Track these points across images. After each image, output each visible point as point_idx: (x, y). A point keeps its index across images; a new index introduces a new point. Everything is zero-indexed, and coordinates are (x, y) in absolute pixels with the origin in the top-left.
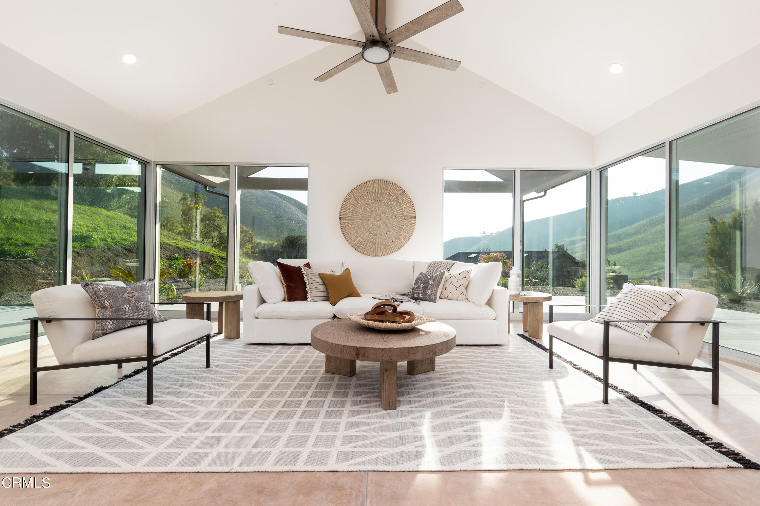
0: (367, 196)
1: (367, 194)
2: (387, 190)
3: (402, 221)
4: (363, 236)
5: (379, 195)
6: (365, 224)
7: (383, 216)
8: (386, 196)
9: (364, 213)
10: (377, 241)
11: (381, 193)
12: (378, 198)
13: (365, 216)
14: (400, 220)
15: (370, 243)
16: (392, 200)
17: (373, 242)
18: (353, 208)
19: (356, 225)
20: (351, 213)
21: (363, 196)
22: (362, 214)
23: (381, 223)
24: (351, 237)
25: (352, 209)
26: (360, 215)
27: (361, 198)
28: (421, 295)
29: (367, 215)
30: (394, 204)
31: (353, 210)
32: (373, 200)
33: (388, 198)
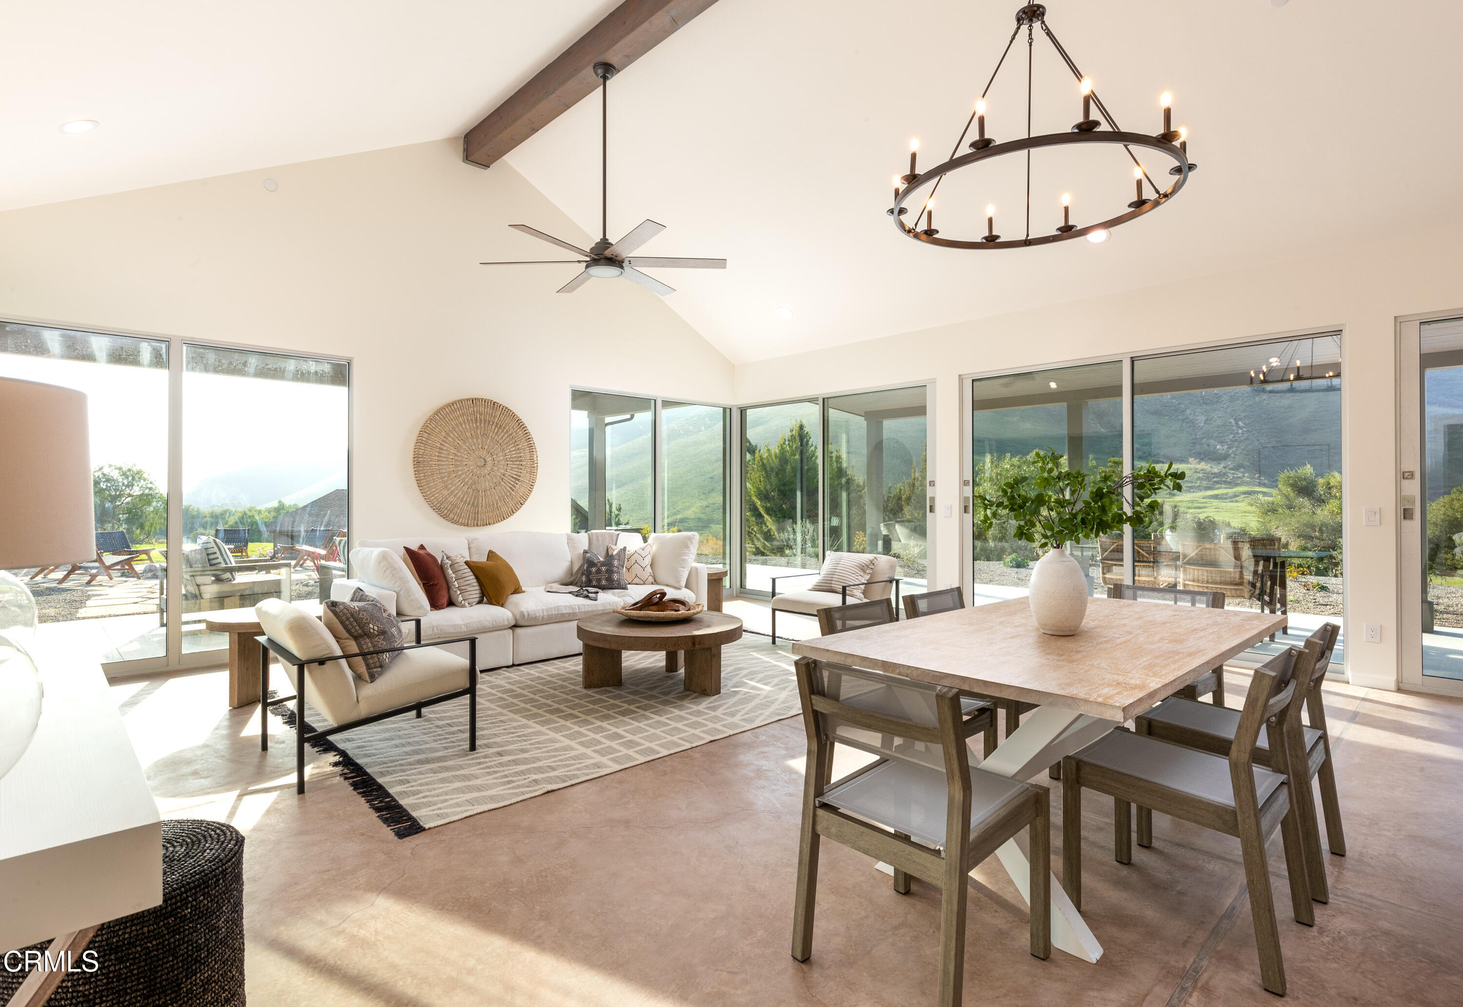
0: (464, 426)
1: (464, 421)
2: (495, 417)
3: (517, 468)
4: (458, 493)
5: (482, 425)
6: (460, 473)
7: (489, 459)
8: (493, 427)
9: (459, 454)
10: (480, 502)
11: (485, 421)
12: (481, 430)
13: (460, 459)
14: (515, 466)
15: (469, 504)
16: (502, 434)
17: (473, 503)
18: (441, 444)
19: (446, 474)
20: (437, 454)
21: (456, 425)
22: (456, 455)
23: (486, 472)
24: (437, 495)
25: (439, 445)
26: (452, 457)
27: (453, 428)
28: (604, 582)
29: (463, 457)
30: (506, 441)
31: (440, 448)
32: (473, 432)
33: (496, 431)
